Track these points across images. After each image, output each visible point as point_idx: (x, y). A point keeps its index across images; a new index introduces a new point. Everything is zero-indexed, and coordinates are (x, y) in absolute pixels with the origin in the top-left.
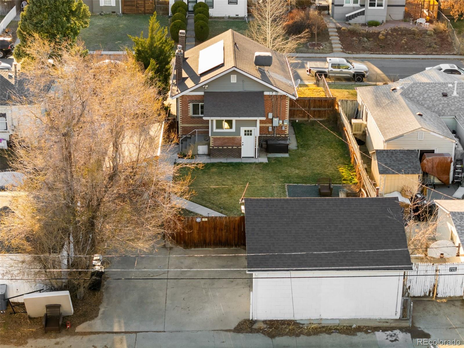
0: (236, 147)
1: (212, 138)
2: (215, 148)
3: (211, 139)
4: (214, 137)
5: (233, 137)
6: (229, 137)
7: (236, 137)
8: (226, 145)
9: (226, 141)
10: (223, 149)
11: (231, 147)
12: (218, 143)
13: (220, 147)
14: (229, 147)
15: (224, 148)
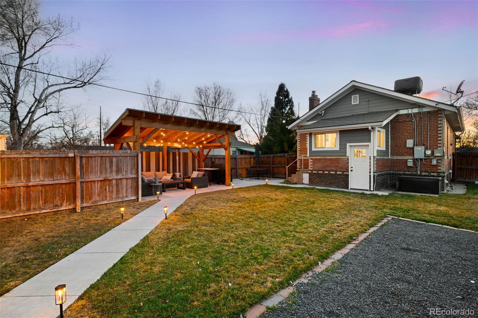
0: (341, 173)
1: (311, 159)
2: (314, 172)
3: (310, 161)
4: (313, 158)
5: (336, 157)
6: (331, 158)
7: (340, 157)
8: (329, 169)
9: (328, 163)
10: (323, 174)
11: (334, 173)
12: (319, 165)
13: (321, 171)
14: (331, 172)
15: (325, 172)
